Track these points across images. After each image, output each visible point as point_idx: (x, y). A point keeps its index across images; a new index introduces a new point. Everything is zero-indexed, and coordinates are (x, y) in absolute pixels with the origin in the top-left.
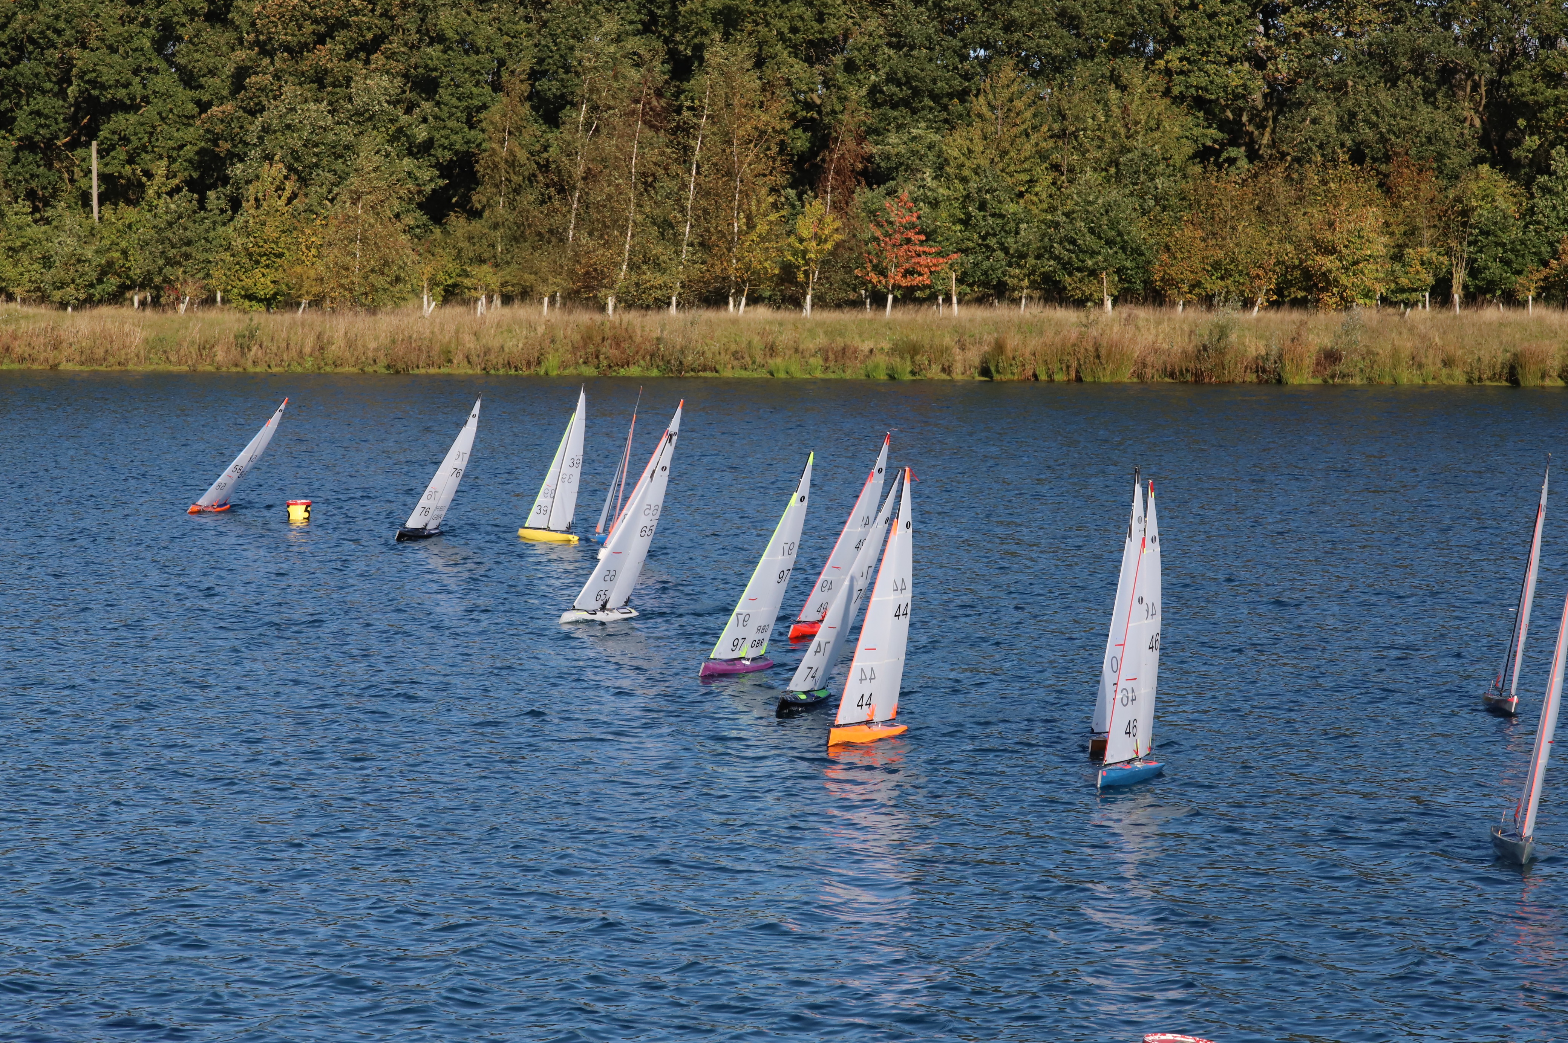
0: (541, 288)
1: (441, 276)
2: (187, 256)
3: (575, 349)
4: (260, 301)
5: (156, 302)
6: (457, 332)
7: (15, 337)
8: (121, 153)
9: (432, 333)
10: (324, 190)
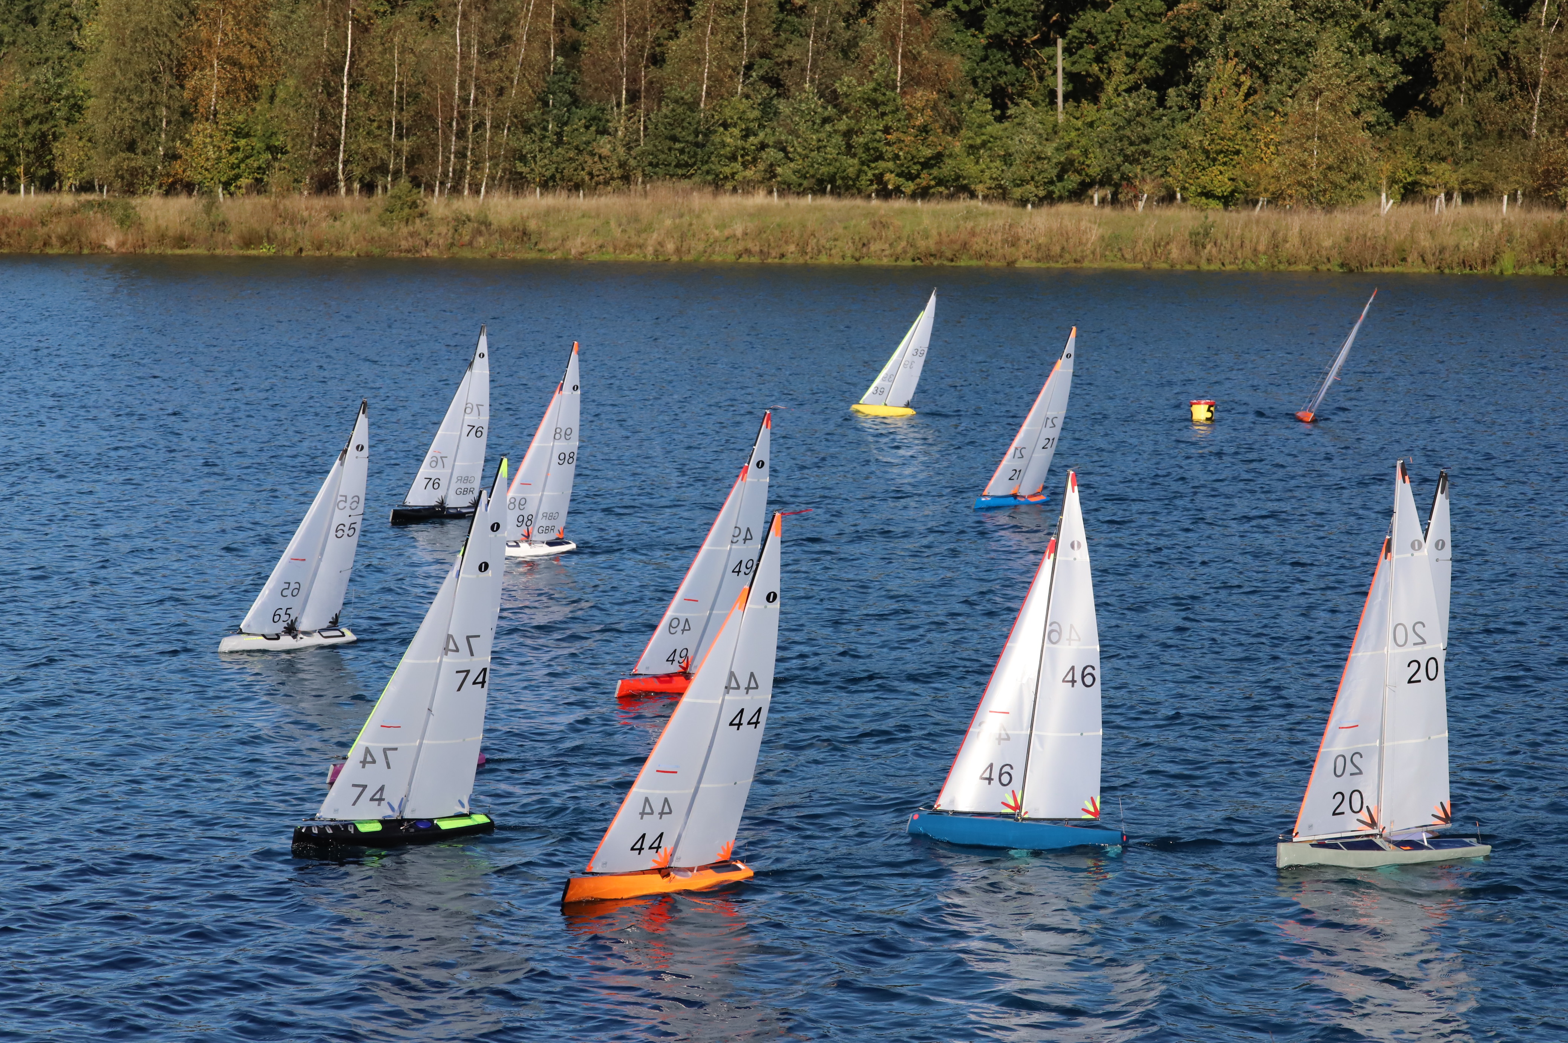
0: (1500, 186)
1: (1400, 174)
2: (1146, 154)
3: (1531, 248)
4: (1219, 198)
5: (1115, 200)
6: (1412, 230)
7: (973, 234)
8: (1089, 51)
9: (1387, 230)
10: (1284, 86)
